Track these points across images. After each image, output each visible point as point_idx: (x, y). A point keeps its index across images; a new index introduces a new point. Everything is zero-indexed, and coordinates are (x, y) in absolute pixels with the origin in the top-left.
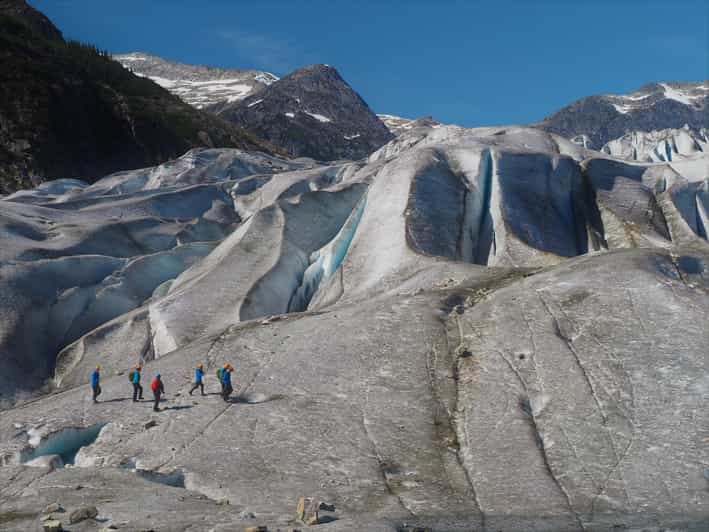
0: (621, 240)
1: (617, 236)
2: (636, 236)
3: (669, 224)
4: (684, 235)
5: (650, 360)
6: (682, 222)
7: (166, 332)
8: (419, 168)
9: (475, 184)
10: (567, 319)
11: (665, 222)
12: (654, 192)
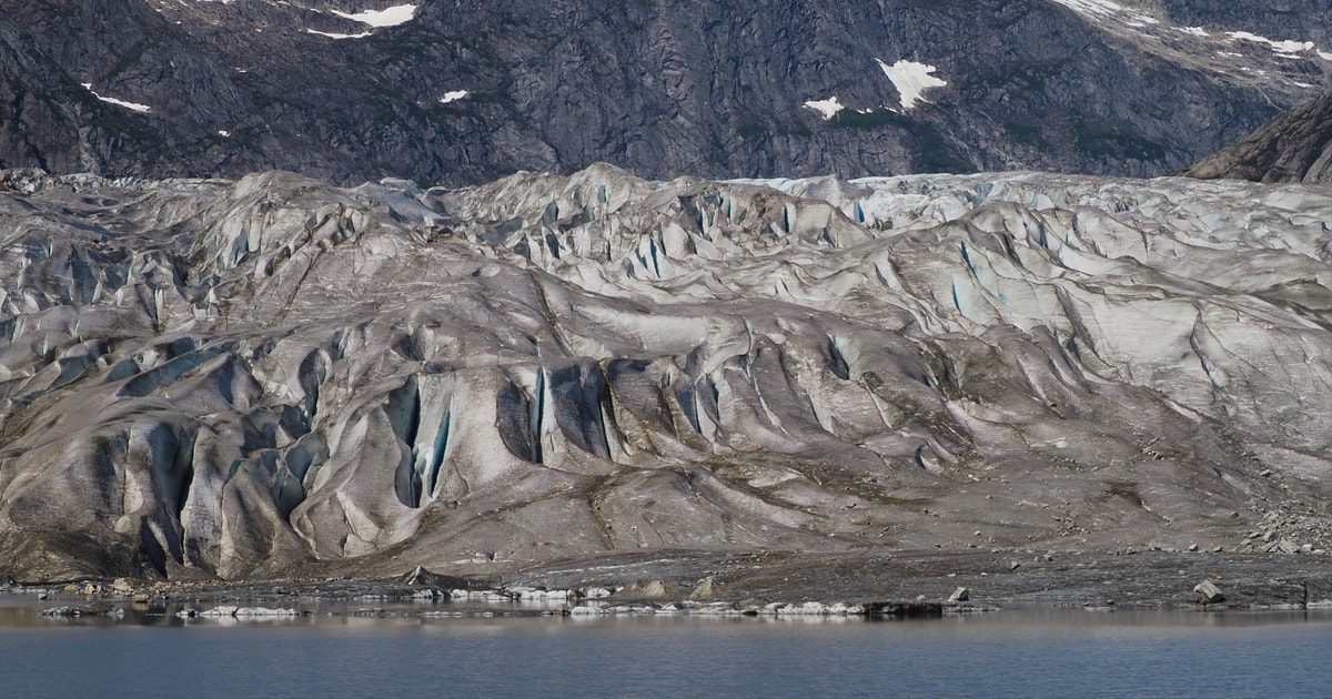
0: (638, 436)
1: (636, 433)
2: (651, 433)
3: (674, 419)
4: (687, 430)
5: (684, 531)
6: (684, 418)
7: (355, 508)
8: (500, 388)
9: (534, 396)
10: (649, 513)
11: (671, 417)
12: (660, 386)
